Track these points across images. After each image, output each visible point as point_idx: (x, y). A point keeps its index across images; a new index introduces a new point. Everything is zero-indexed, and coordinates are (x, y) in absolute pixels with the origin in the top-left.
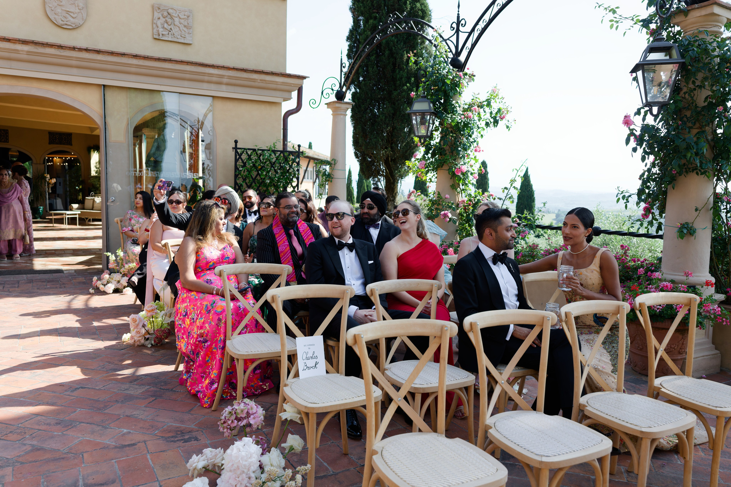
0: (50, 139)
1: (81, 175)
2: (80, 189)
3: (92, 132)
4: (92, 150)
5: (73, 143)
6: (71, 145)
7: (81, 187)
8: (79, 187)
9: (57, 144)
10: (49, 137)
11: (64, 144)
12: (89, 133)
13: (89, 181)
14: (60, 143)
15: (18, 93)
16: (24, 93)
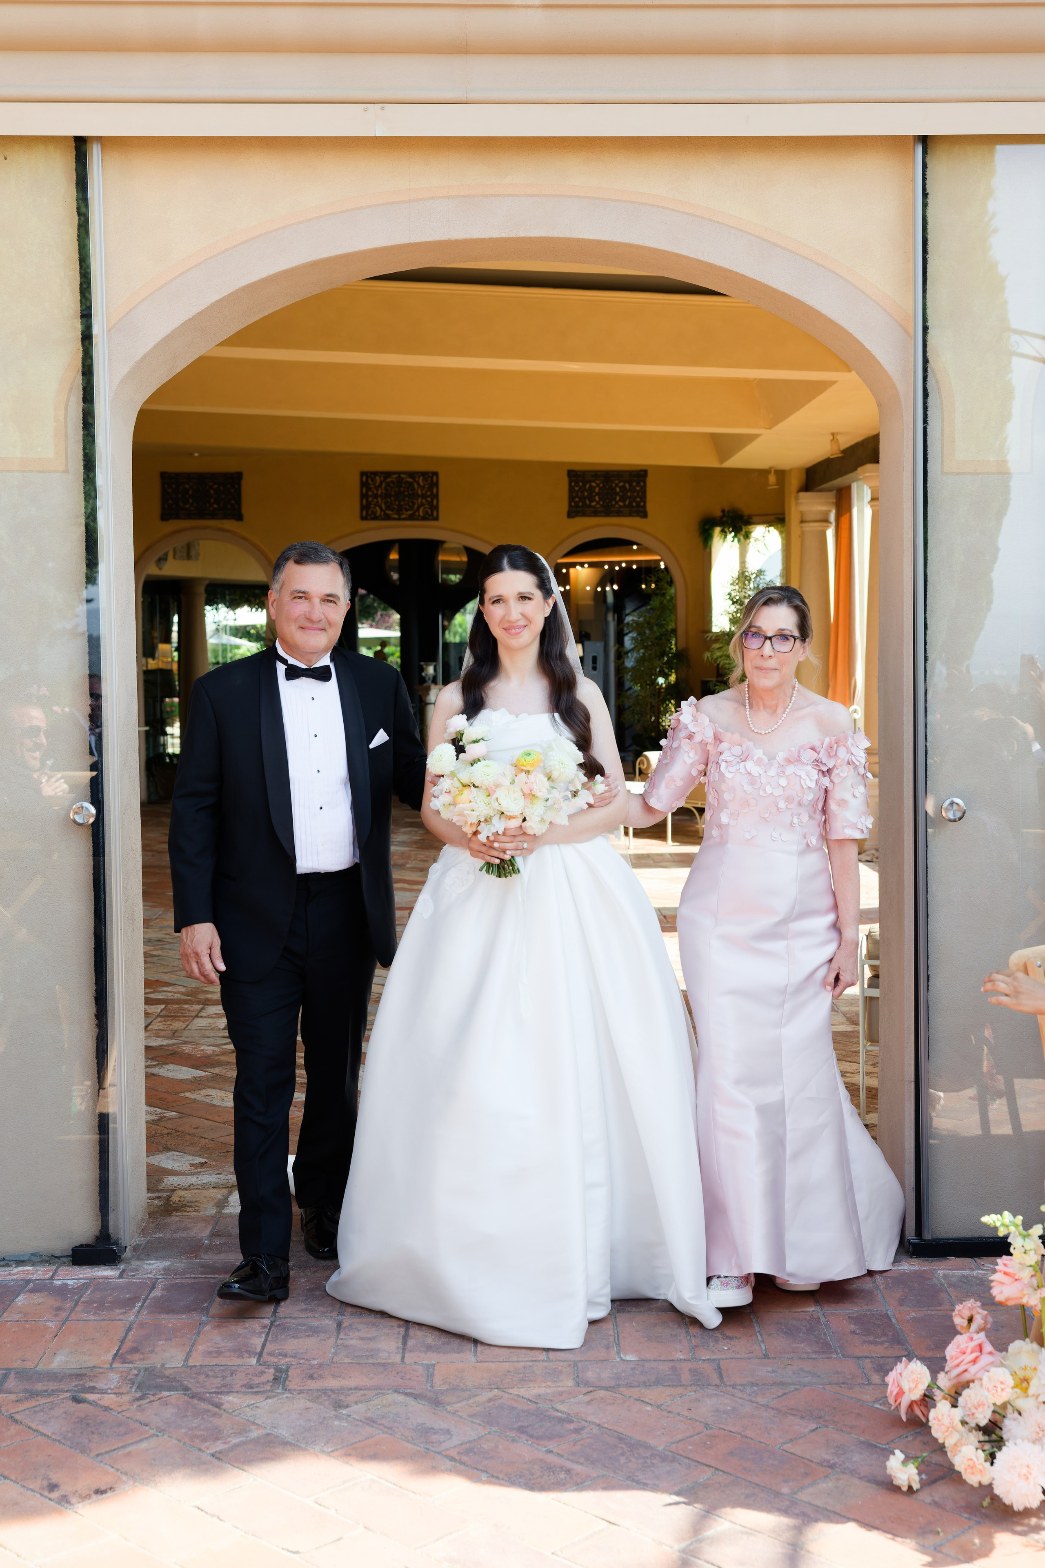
0: (571, 499)
1: (674, 631)
2: (669, 686)
3: (723, 457)
4: (718, 530)
5: (650, 507)
6: (644, 514)
7: (673, 678)
8: (666, 676)
9: (596, 514)
10: (571, 490)
11: (619, 514)
12: (711, 462)
13: (707, 655)
14: (608, 511)
15: (495, 234)
16: (522, 233)
